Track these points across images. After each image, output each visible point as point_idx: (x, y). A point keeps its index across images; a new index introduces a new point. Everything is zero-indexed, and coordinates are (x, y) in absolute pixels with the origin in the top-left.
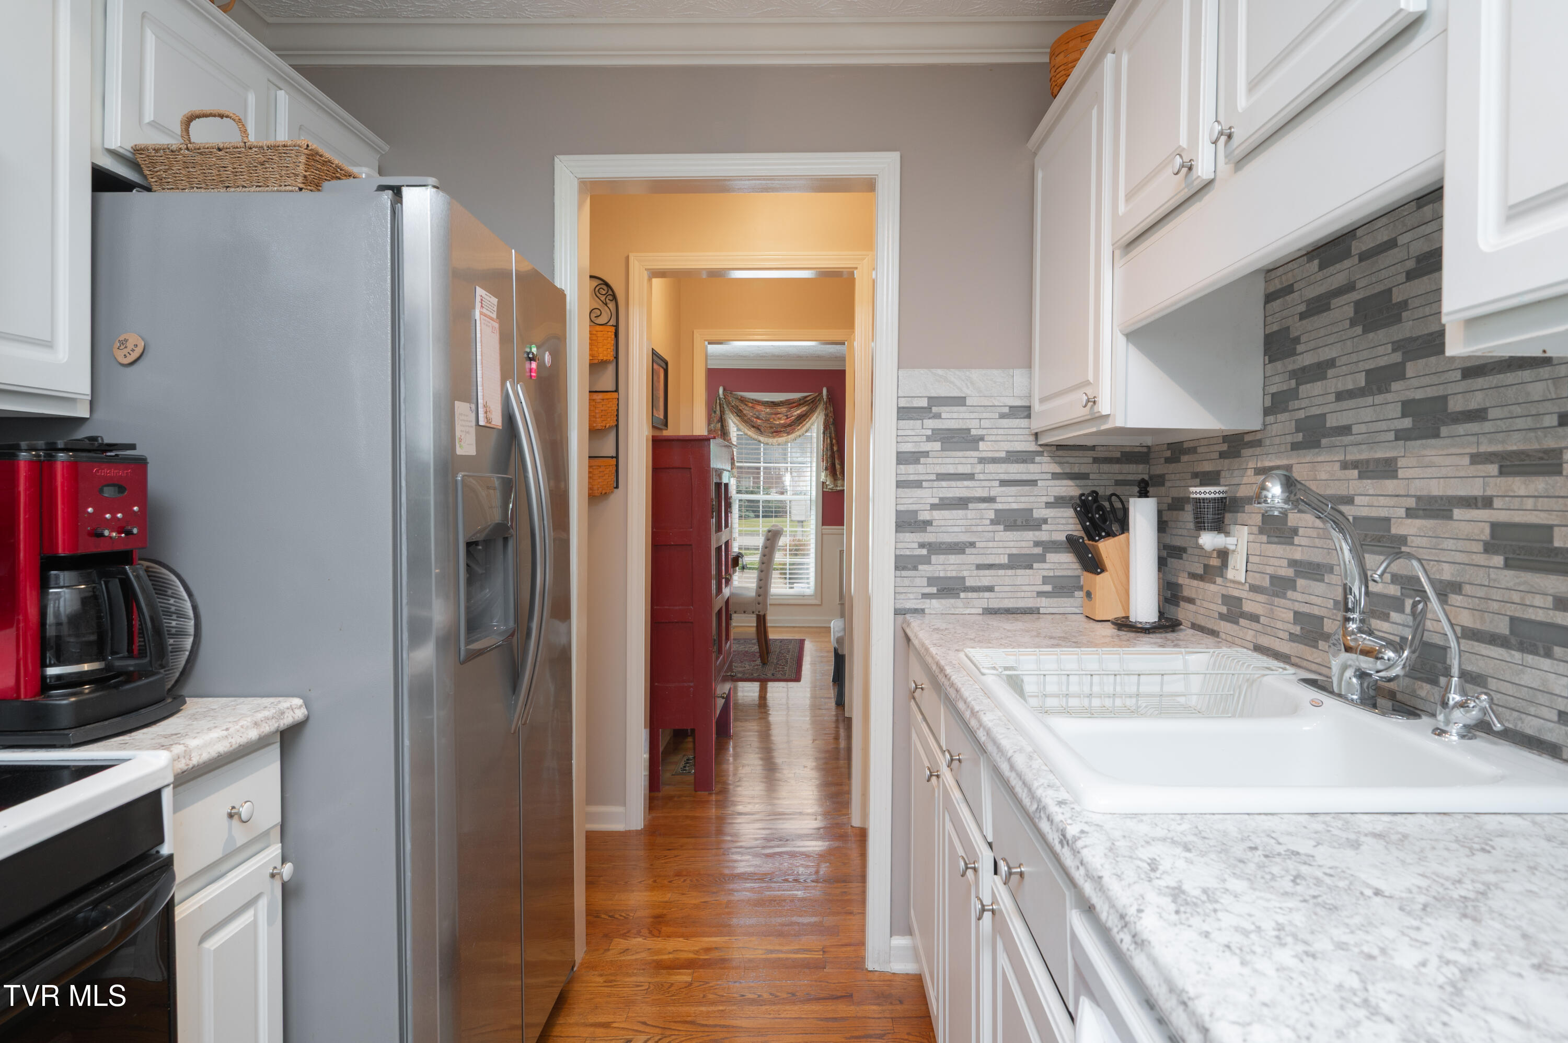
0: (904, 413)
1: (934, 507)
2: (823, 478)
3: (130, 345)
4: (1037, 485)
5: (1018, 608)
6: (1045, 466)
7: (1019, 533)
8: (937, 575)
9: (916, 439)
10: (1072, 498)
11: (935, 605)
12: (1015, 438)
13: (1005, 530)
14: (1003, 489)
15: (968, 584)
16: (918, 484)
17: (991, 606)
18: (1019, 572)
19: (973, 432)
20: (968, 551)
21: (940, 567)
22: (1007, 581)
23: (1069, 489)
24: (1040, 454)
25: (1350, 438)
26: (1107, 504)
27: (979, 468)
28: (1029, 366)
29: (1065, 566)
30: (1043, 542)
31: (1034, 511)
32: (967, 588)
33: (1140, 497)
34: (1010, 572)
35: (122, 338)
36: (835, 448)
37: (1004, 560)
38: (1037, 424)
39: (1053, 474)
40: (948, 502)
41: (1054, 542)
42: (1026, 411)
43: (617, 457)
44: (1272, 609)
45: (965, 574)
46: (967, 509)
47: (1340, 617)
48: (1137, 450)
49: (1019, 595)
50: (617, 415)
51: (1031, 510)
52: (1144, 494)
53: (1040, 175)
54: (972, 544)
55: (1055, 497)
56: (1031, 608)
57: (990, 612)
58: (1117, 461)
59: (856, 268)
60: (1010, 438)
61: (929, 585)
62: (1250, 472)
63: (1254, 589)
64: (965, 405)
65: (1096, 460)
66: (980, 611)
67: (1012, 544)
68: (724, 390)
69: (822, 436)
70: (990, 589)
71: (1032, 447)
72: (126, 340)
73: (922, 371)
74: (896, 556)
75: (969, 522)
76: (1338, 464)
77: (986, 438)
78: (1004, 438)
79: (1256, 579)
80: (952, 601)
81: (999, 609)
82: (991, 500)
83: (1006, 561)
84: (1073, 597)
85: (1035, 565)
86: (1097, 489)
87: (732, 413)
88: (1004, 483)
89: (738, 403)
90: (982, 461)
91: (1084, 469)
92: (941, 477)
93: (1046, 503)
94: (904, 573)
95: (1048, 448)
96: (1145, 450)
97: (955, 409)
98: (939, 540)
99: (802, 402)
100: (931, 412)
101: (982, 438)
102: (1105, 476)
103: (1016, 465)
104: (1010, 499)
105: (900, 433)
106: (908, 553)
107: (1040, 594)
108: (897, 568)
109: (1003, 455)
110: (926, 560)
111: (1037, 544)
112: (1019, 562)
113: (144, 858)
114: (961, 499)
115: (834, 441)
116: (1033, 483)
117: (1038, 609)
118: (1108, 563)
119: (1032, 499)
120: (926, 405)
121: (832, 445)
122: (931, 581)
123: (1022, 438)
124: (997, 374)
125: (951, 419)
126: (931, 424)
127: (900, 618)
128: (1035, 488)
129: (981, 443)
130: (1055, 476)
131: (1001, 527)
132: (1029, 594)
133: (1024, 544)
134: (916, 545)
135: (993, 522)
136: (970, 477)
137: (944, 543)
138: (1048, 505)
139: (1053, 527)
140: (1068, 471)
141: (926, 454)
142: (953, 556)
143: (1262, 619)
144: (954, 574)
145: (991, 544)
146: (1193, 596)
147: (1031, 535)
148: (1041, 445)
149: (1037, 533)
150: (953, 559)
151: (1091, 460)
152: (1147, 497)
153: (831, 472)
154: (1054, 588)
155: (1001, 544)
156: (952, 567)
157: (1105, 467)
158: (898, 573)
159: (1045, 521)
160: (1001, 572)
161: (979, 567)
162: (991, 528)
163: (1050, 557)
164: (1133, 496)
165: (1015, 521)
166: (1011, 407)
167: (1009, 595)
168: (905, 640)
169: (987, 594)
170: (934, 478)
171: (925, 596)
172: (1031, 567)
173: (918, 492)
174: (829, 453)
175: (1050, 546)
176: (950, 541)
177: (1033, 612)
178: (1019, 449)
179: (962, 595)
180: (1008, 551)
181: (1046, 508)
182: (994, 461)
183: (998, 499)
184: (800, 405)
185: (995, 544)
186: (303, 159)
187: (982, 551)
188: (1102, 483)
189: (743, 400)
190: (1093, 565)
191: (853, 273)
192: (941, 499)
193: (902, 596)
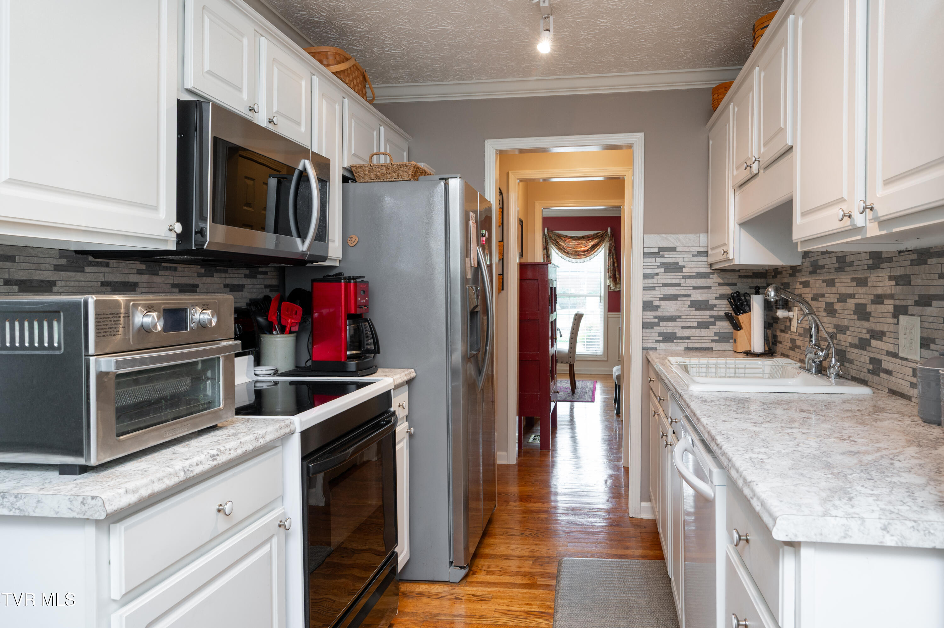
0: (646, 255)
1: (661, 299)
2: (608, 283)
3: (354, 240)
4: (711, 289)
5: (702, 348)
6: (715, 280)
7: (702, 311)
8: (662, 331)
9: (652, 267)
10: (728, 295)
11: (662, 346)
12: (700, 266)
13: (696, 310)
14: (695, 290)
15: (677, 336)
16: (653, 289)
17: (689, 346)
18: (703, 330)
19: (680, 264)
20: (677, 320)
21: (664, 328)
22: (697, 334)
23: (727, 290)
24: (713, 274)
25: (824, 270)
26: (743, 298)
27: (683, 281)
28: (707, 232)
29: (725, 327)
30: (714, 316)
31: (710, 301)
32: (677, 337)
33: (756, 294)
34: (698, 330)
35: (350, 237)
36: (616, 265)
37: (695, 324)
38: (711, 260)
39: (719, 283)
40: (668, 297)
41: (719, 316)
42: (705, 253)
43: (503, 274)
44: (804, 343)
45: (676, 331)
46: (677, 300)
47: (809, 341)
48: (760, 272)
49: (702, 341)
50: (503, 253)
51: (708, 301)
52: (757, 293)
53: (711, 142)
54: (680, 317)
55: (720, 294)
56: (708, 347)
57: (688, 349)
58: (751, 277)
59: (625, 175)
60: (698, 266)
61: (659, 336)
62: (798, 283)
63: (800, 335)
64: (676, 251)
65: (740, 277)
66: (684, 349)
67: (699, 317)
68: (548, 230)
69: (608, 257)
70: (688, 338)
71: (708, 270)
72: (352, 238)
73: (655, 235)
74: (643, 322)
75: (678, 306)
76: (821, 281)
77: (686, 266)
78: (695, 266)
79: (802, 331)
80: (670, 344)
81: (693, 348)
82: (689, 296)
83: (696, 325)
84: (729, 342)
85: (710, 327)
86: (739, 291)
87: (553, 244)
88: (695, 288)
89: (556, 238)
90: (684, 277)
91: (734, 281)
92: (665, 285)
93: (716, 297)
94: (647, 330)
95: (716, 271)
96: (765, 271)
97: (671, 253)
98: (663, 315)
99: (595, 236)
100: (659, 254)
101: (684, 267)
102: (745, 284)
103: (701, 279)
104: (698, 296)
105: (644, 264)
106: (649, 321)
107: (713, 341)
108: (643, 328)
109: (694, 274)
110: (658, 324)
111: (711, 317)
112: (702, 325)
113: (387, 412)
114: (674, 295)
115: (615, 260)
116: (709, 288)
117: (712, 348)
118: (743, 326)
119: (709, 295)
120: (657, 251)
121: (614, 263)
122: (660, 334)
123: (704, 266)
124: (691, 236)
125: (669, 257)
126: (659, 260)
127: (645, 351)
128: (710, 290)
129: (684, 269)
130: (720, 284)
131: (694, 309)
132: (707, 341)
133: (705, 317)
134: (652, 317)
135: (689, 306)
136: (679, 285)
137: (666, 316)
138: (717, 298)
139: (720, 309)
140: (726, 282)
141: (657, 274)
142: (670, 323)
143: (802, 348)
144: (671, 331)
145: (689, 317)
146: (781, 340)
147: (708, 313)
148: (713, 270)
149: (711, 312)
150: (670, 324)
151: (738, 277)
152: (759, 294)
153: (613, 279)
154: (720, 337)
155: (693, 317)
156: (670, 328)
157: (745, 280)
158: (644, 330)
159: (715, 306)
160: (694, 330)
161: (683, 328)
162: (689, 309)
163: (718, 323)
164: (753, 294)
165: (701, 306)
166: (698, 252)
167: (698, 341)
168: (647, 363)
169: (687, 341)
170: (661, 285)
171: (657, 341)
172: (708, 328)
173: (654, 292)
174: (612, 268)
175: (717, 318)
176: (669, 315)
177: (709, 349)
178: (702, 272)
179: (675, 341)
180: (697, 320)
181: (716, 299)
182: (690, 277)
183: (692, 296)
184: (594, 238)
185: (691, 317)
186: (412, 169)
187: (684, 320)
188: (743, 287)
189: (559, 236)
190: (737, 326)
191: (624, 178)
192: (664, 295)
193: (646, 341)
